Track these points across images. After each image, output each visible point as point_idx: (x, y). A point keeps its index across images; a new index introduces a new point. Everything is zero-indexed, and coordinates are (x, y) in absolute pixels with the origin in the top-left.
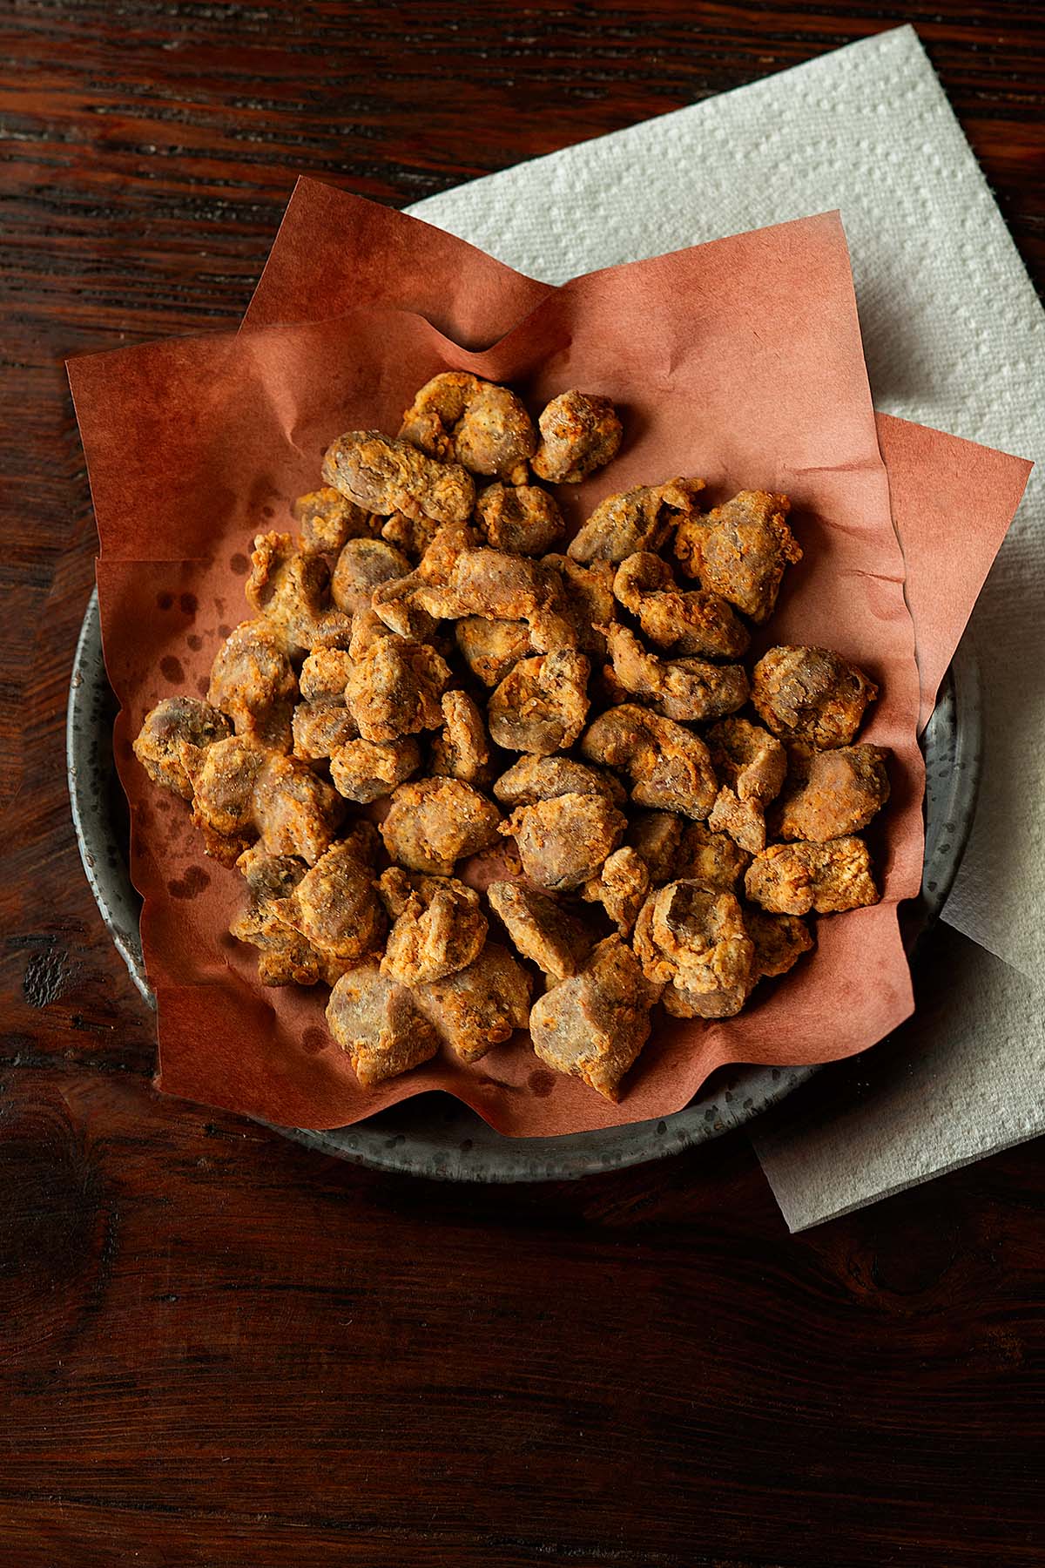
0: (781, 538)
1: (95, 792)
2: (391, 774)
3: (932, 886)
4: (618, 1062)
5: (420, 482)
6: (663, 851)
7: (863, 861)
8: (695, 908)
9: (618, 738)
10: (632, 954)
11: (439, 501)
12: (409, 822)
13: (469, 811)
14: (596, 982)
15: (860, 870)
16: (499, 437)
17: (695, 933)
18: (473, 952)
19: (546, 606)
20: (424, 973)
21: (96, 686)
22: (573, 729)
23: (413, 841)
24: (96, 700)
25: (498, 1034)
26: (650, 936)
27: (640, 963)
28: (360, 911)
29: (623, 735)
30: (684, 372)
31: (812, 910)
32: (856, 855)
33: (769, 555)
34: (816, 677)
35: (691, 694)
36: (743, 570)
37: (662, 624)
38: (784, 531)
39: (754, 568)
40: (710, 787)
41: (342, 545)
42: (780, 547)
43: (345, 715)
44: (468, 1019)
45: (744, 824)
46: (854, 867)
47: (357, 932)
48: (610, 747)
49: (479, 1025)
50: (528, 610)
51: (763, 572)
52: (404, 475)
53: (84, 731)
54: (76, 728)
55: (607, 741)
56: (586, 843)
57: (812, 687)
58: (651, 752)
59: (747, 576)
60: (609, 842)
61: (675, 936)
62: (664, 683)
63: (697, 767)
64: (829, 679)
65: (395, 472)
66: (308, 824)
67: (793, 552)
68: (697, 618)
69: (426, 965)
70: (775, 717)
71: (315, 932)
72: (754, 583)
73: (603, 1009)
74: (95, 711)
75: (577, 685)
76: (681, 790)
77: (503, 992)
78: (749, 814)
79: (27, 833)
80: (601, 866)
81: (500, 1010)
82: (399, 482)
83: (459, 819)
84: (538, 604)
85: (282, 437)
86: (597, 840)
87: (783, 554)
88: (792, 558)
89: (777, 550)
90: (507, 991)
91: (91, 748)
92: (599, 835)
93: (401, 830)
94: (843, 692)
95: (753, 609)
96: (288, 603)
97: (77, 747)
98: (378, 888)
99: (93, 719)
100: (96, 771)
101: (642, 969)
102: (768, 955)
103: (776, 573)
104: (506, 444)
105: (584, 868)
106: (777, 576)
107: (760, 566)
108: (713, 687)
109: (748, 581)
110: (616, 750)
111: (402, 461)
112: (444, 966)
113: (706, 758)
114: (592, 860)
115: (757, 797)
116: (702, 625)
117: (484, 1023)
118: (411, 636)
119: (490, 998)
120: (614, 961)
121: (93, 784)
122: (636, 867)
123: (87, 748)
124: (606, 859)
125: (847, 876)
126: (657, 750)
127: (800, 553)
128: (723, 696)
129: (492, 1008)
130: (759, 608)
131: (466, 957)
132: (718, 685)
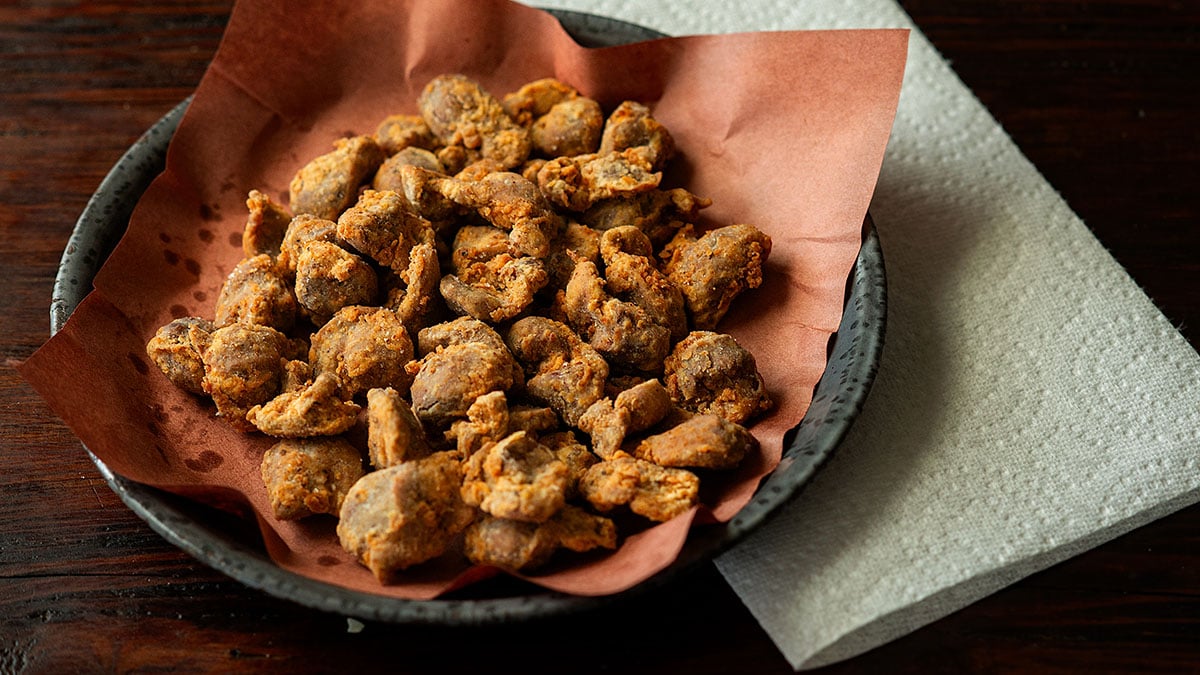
0: (751, 260)
1: (107, 212)
2: (343, 271)
3: (738, 522)
4: (400, 549)
5: (489, 124)
6: (529, 420)
7: (690, 491)
8: (531, 457)
9: (540, 332)
10: (459, 470)
11: (496, 144)
12: (337, 336)
13: (390, 336)
14: (417, 470)
15: (684, 496)
16: (573, 121)
17: (520, 470)
18: (331, 425)
19: (535, 219)
20: (282, 421)
21: (155, 150)
22: (508, 309)
23: (332, 353)
24: (149, 158)
25: (315, 501)
26: (482, 463)
27: (462, 481)
28: (259, 366)
29: (546, 331)
30: (736, 141)
31: (627, 504)
32: (688, 484)
33: (734, 265)
34: (725, 357)
35: (618, 322)
36: (707, 266)
37: (622, 270)
38: (755, 255)
39: (717, 269)
40: (595, 390)
41: (404, 147)
42: (745, 266)
43: (333, 227)
44: (297, 475)
45: (607, 426)
46: (679, 493)
47: (247, 379)
48: (530, 337)
49: (304, 486)
50: (520, 214)
51: (722, 276)
52: (479, 112)
53: (126, 172)
54: (121, 167)
55: (530, 331)
56: (470, 374)
57: (718, 364)
58: (561, 358)
59: (708, 272)
60: (489, 383)
61: (503, 465)
62: (600, 305)
63: (592, 375)
64: (735, 362)
65: (474, 107)
66: (257, 300)
67: (754, 277)
68: (651, 280)
69: (287, 415)
70: (677, 384)
71: (213, 360)
72: (710, 280)
73: (411, 494)
74: (143, 165)
75: (529, 282)
76: (569, 381)
77: (337, 475)
78: (615, 420)
79: (37, 257)
80: (473, 400)
81: (327, 485)
82: (473, 117)
83: (378, 339)
84: (531, 214)
85: (402, 70)
86: (480, 377)
87: (746, 274)
88: (751, 281)
89: (742, 267)
90: (342, 476)
91: (123, 184)
92: (484, 372)
93: (327, 342)
94: (742, 386)
95: (699, 306)
96: (337, 159)
97: (114, 179)
98: (284, 366)
99: (138, 168)
100: (116, 200)
101: (462, 485)
102: (572, 528)
103: (732, 285)
104: (574, 128)
105: (457, 397)
106: (732, 289)
107: (723, 269)
108: (638, 326)
109: (708, 276)
110: (533, 340)
111: (483, 103)
112: (302, 422)
113: (603, 372)
114: (467, 391)
115: (629, 410)
116: (653, 287)
117: (308, 486)
118: (418, 204)
119: (325, 471)
120: (442, 465)
121: (108, 207)
122: (500, 411)
123: (120, 182)
124: (479, 395)
125: (670, 496)
126: (568, 359)
127: (759, 280)
128: (642, 338)
129: (321, 479)
130: (705, 310)
131: (324, 426)
132: (644, 327)
